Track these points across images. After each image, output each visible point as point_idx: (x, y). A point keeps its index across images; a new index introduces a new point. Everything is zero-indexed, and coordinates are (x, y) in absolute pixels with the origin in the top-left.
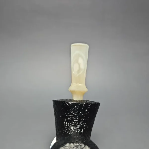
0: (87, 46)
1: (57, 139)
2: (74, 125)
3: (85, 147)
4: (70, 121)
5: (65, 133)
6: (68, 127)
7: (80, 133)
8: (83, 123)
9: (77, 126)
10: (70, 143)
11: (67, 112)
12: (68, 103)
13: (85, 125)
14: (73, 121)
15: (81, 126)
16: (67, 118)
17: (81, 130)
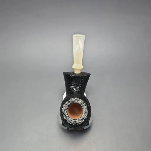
0: (84, 36)
1: (67, 94)
2: (76, 87)
3: (80, 100)
4: (73, 85)
5: (71, 91)
6: (72, 88)
7: (79, 91)
8: (80, 86)
9: (77, 88)
10: (73, 98)
11: (71, 81)
12: (72, 76)
13: (81, 87)
14: (75, 85)
15: (79, 88)
16: (72, 84)
17: (79, 90)
